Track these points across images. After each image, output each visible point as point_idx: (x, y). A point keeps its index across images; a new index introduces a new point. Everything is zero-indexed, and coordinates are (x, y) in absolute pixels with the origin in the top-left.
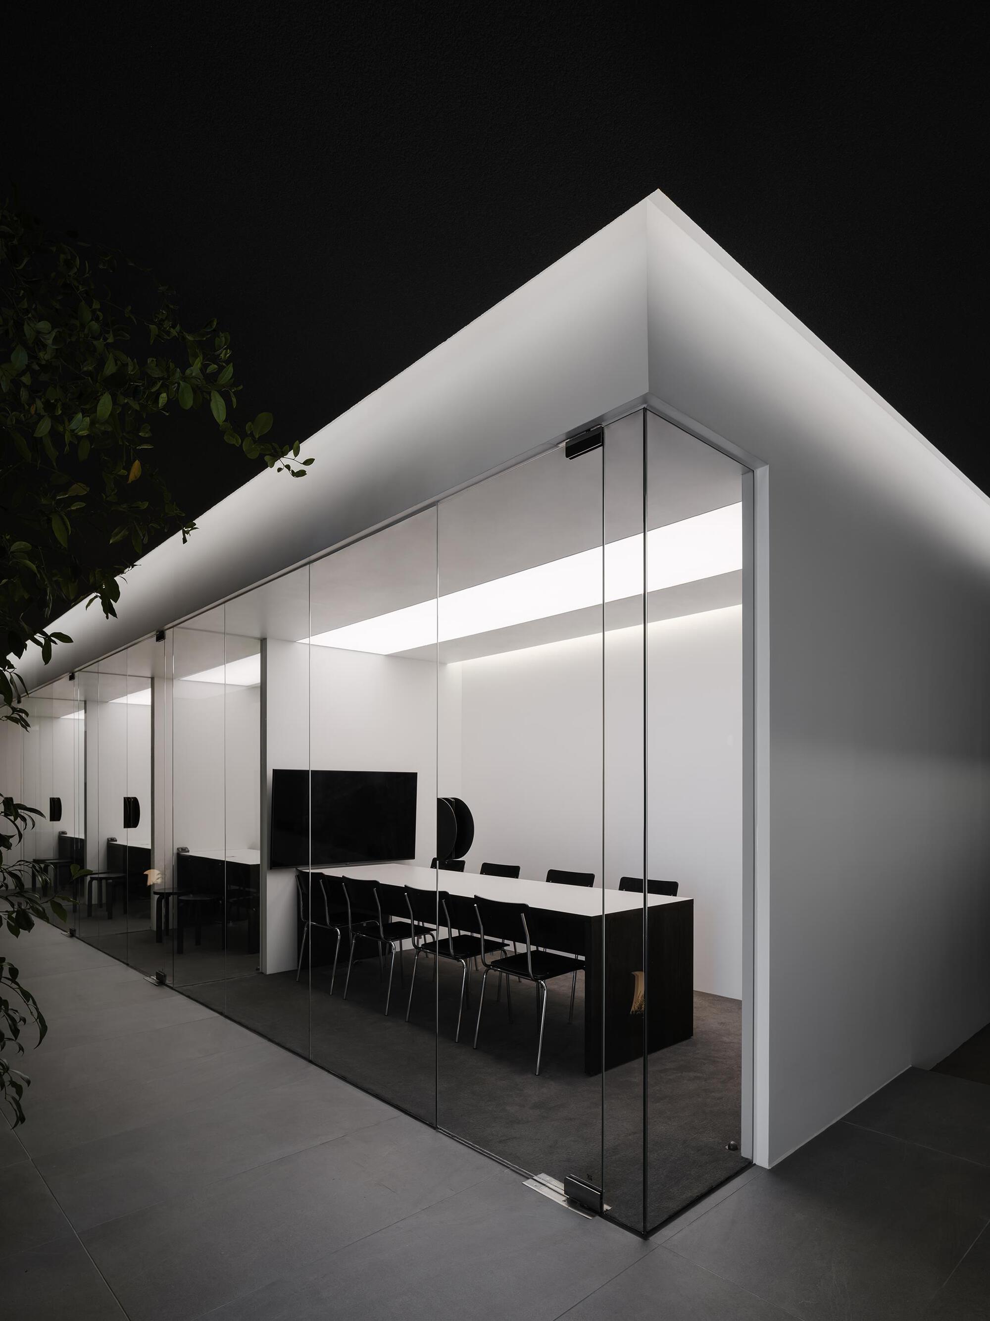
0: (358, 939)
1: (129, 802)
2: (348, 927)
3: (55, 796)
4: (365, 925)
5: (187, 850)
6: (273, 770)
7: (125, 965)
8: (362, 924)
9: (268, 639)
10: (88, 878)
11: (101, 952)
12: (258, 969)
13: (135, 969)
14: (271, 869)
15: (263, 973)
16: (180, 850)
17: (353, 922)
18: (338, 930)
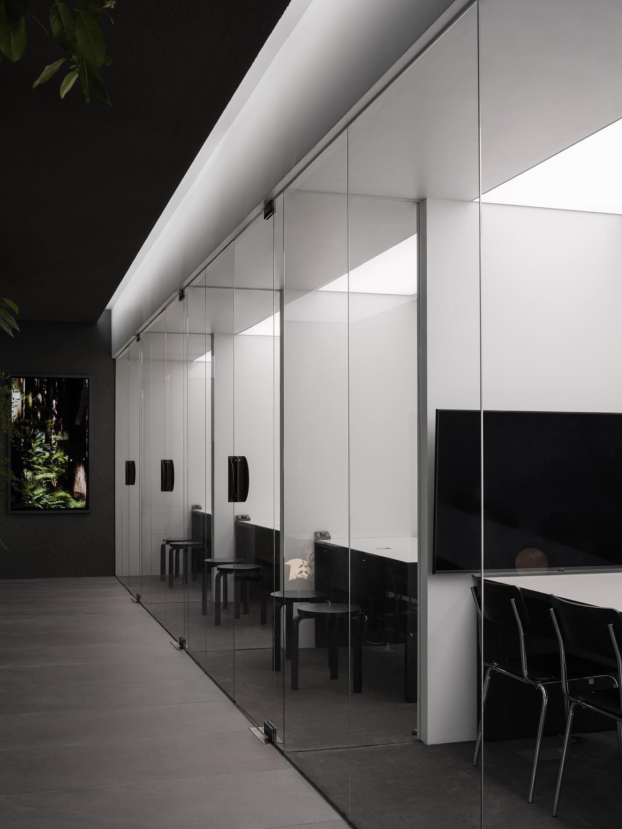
0: (577, 709)
1: (235, 464)
2: (560, 684)
3: (168, 458)
4: (591, 682)
5: (327, 535)
6: (437, 410)
7: (231, 702)
8: (587, 680)
9: (427, 199)
10: (215, 572)
11: (207, 677)
12: (415, 733)
13: (242, 711)
14: (434, 573)
15: (422, 742)
16: (318, 535)
17: (570, 675)
18: (543, 688)
